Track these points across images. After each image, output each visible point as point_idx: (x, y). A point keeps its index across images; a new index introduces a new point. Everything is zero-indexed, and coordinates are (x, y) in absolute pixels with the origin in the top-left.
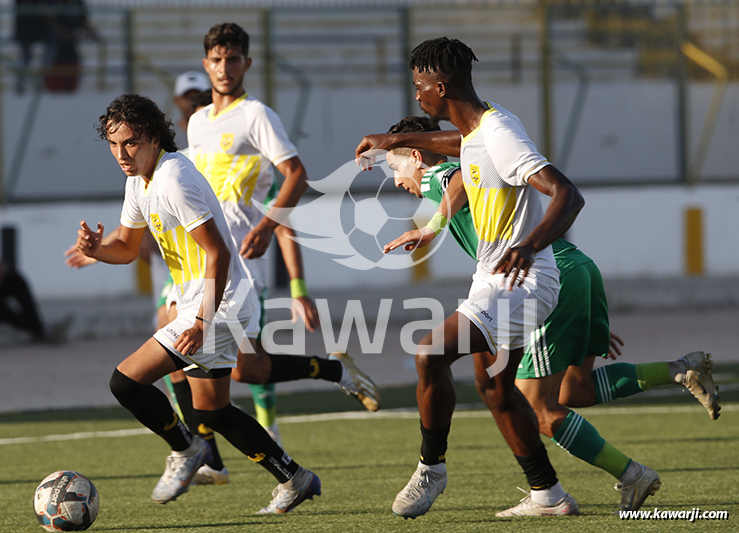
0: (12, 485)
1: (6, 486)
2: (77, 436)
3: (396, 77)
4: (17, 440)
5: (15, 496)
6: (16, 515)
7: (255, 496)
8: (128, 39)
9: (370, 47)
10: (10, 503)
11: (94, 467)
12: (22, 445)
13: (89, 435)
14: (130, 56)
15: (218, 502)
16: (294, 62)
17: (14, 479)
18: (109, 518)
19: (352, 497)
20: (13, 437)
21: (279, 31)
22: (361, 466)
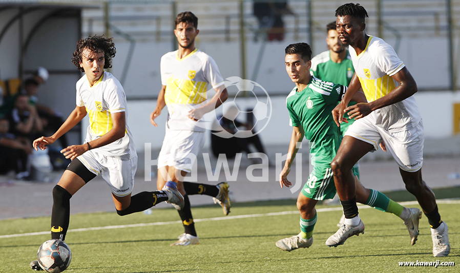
0: (251, 238)
1: (248, 238)
2: (284, 213)
3: (445, 32)
4: (254, 216)
5: (252, 243)
6: (252, 253)
7: (372, 243)
8: (310, 14)
9: (432, 17)
10: (249, 247)
11: (292, 229)
12: (256, 218)
13: (290, 212)
14: (310, 23)
15: (353, 246)
16: (393, 25)
17: (252, 235)
18: (299, 254)
19: (421, 244)
20: (252, 214)
21: (385, 10)
22: (426, 228)
